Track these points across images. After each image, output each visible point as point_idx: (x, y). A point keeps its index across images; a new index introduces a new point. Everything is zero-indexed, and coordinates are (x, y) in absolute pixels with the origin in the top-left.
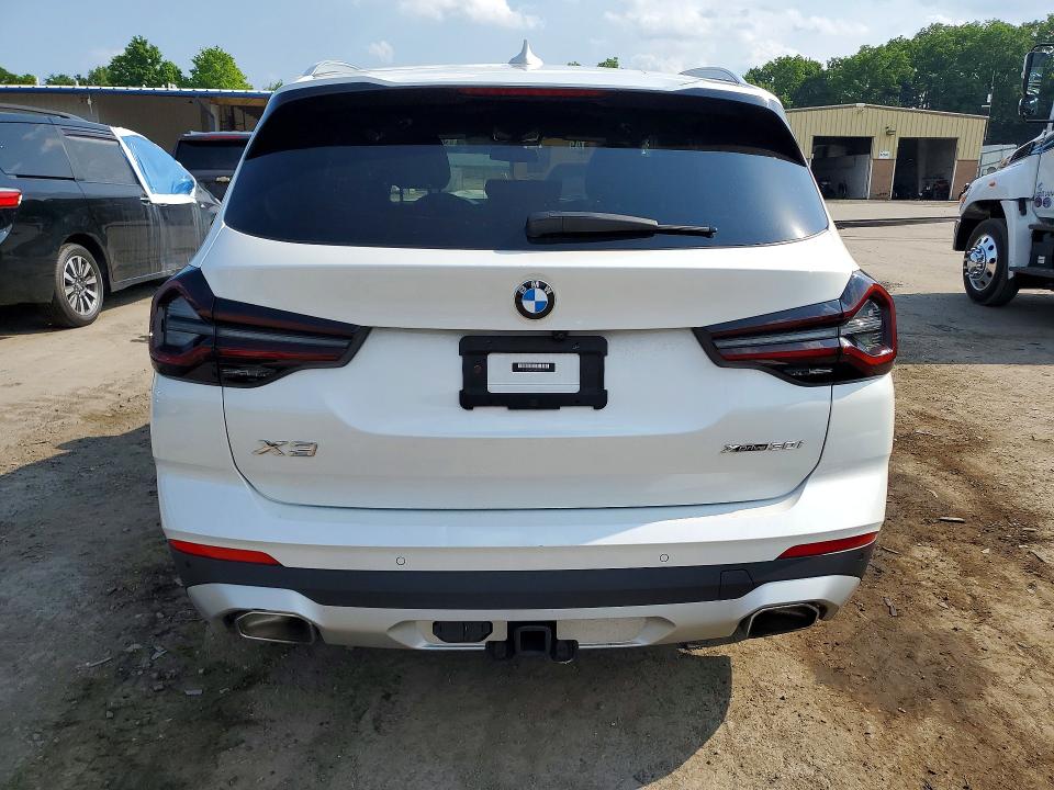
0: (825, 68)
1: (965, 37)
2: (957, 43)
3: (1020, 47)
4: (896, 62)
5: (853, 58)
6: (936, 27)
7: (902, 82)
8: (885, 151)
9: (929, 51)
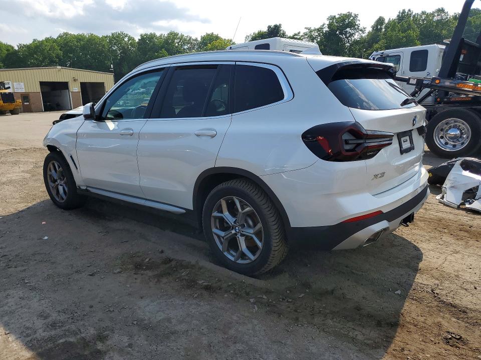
0: (16, 48)
1: (80, 40)
2: (77, 42)
3: (104, 45)
4: (52, 48)
5: (31, 44)
6: (66, 34)
7: (58, 56)
8: (75, 88)
9: (66, 44)
